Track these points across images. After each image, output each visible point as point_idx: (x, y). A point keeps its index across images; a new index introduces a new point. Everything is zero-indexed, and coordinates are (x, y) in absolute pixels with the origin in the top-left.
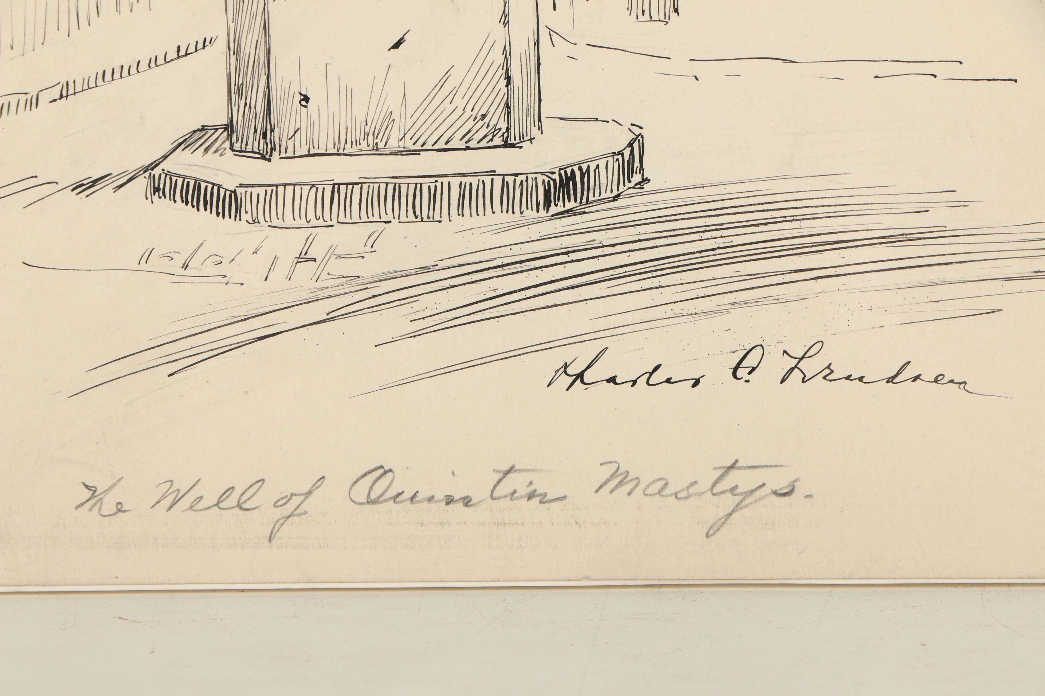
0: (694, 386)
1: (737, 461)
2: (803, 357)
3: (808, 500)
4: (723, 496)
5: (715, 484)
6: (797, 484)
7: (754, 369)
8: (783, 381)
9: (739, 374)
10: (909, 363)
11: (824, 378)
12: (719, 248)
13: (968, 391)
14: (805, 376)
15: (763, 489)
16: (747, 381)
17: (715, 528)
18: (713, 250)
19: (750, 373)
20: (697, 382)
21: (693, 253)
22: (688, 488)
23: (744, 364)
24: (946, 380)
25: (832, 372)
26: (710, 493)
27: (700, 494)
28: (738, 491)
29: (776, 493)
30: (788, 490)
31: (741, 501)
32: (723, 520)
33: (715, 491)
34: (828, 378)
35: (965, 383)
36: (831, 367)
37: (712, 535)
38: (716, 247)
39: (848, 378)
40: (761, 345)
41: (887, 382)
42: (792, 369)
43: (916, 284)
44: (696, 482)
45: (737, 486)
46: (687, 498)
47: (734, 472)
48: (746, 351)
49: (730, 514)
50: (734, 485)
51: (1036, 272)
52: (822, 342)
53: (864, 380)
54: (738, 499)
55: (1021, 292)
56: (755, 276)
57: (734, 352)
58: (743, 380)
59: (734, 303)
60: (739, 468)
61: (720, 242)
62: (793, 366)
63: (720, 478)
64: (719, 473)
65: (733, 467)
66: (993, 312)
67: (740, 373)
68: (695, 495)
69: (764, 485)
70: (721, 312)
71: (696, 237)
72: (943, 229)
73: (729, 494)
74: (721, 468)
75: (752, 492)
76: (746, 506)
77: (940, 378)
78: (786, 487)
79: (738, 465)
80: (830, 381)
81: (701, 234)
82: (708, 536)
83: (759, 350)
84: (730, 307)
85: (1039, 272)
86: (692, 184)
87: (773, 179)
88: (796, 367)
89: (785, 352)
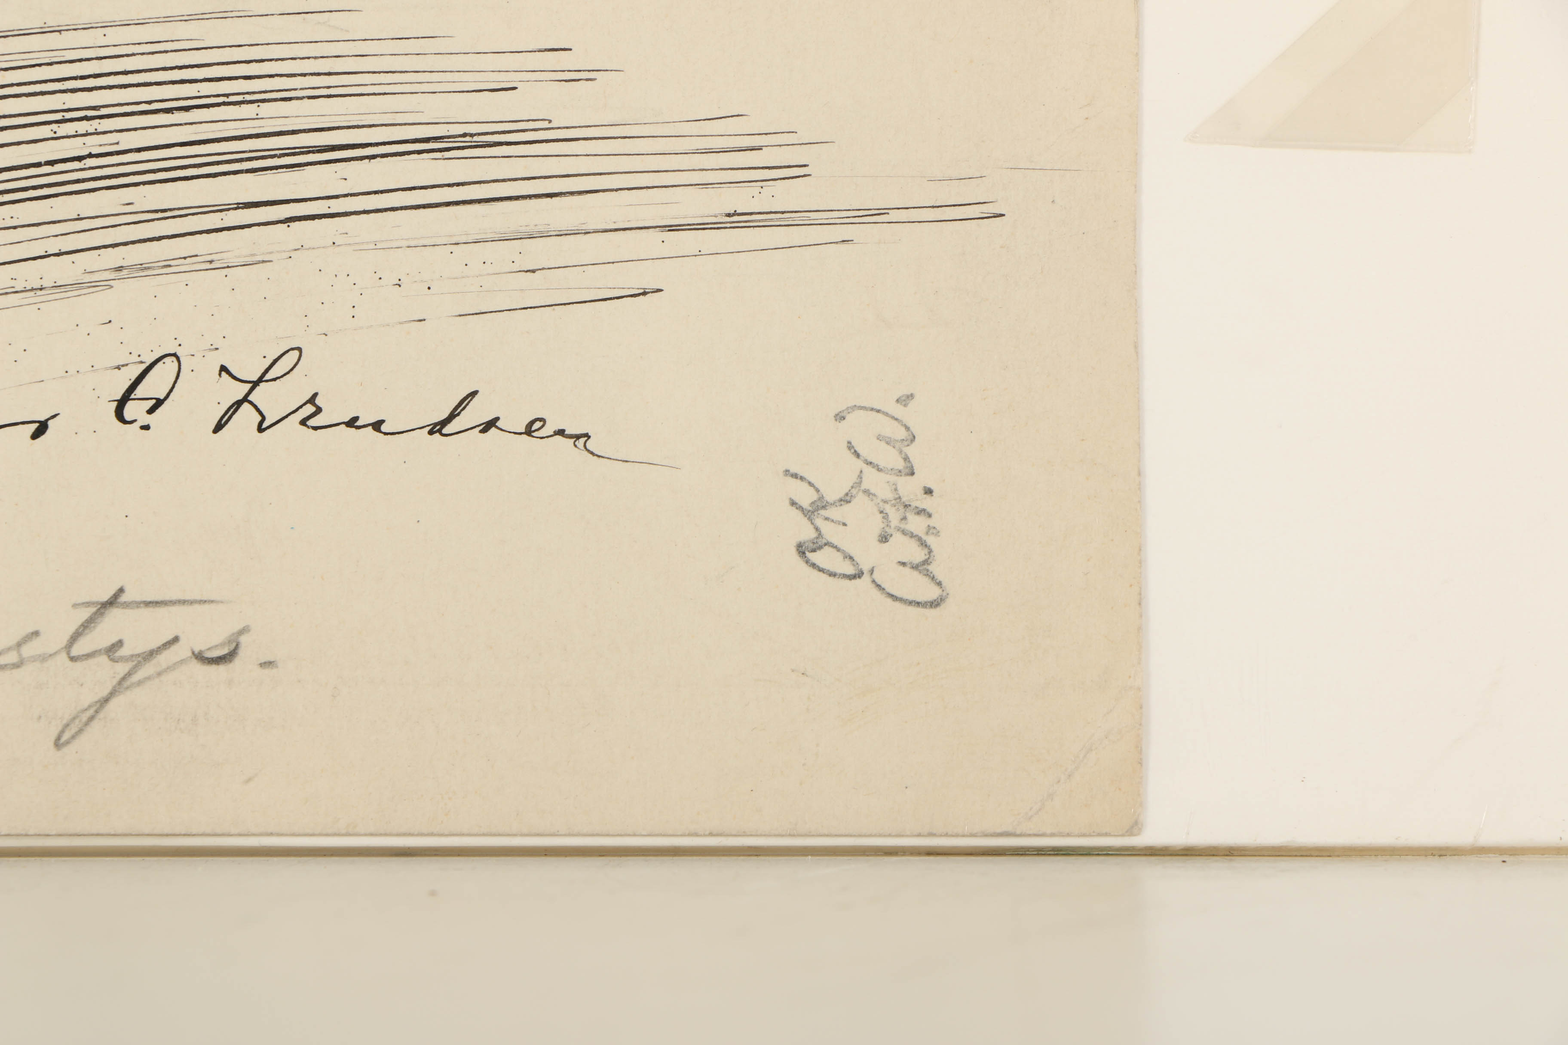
0: (36, 435)
1: (121, 590)
2: (261, 380)
3: (267, 671)
4: (92, 662)
5: (75, 637)
6: (243, 639)
7: (159, 403)
8: (218, 428)
9: (128, 414)
10: (474, 394)
11: (303, 422)
12: (90, 156)
13: (592, 453)
14: (263, 418)
15: (174, 648)
16: (146, 428)
17: (73, 729)
18: (79, 159)
19: (151, 411)
20: (41, 429)
21: (38, 165)
22: (19, 645)
23: (139, 392)
24: (548, 430)
25: (319, 410)
26: (64, 655)
27: (44, 658)
28: (124, 652)
29: (200, 657)
30: (225, 651)
31: (129, 674)
32: (91, 712)
33: (76, 651)
34: (311, 422)
35: (587, 436)
36: (318, 401)
37: (68, 742)
38: (85, 152)
39: (352, 423)
40: (174, 355)
41: (431, 433)
42: (238, 404)
43: (490, 236)
44: (36, 633)
45: (120, 643)
46: (17, 666)
47: (115, 615)
48: (143, 367)
49: (106, 700)
50: (114, 640)
51: (729, 215)
52: (299, 349)
53: (384, 428)
54: (122, 669)
55: (700, 254)
56: (164, 213)
57: (118, 368)
58: (136, 426)
59: (119, 269)
60: (127, 605)
61: (93, 144)
62: (240, 397)
63: (87, 626)
64: (85, 614)
65: (112, 602)
66: (644, 294)
67: (131, 410)
68: (34, 659)
69: (176, 640)
70: (94, 285)
71: (45, 132)
72: (546, 124)
73: (103, 659)
74: (88, 604)
75: (151, 654)
76: (140, 683)
77: (537, 425)
78: (222, 645)
79: (123, 598)
80: (315, 428)
81: (54, 127)
82: (58, 744)
83: (170, 365)
84: (113, 275)
85: (735, 214)
86: (35, 23)
87: (202, 17)
88: (245, 399)
89: (223, 369)
